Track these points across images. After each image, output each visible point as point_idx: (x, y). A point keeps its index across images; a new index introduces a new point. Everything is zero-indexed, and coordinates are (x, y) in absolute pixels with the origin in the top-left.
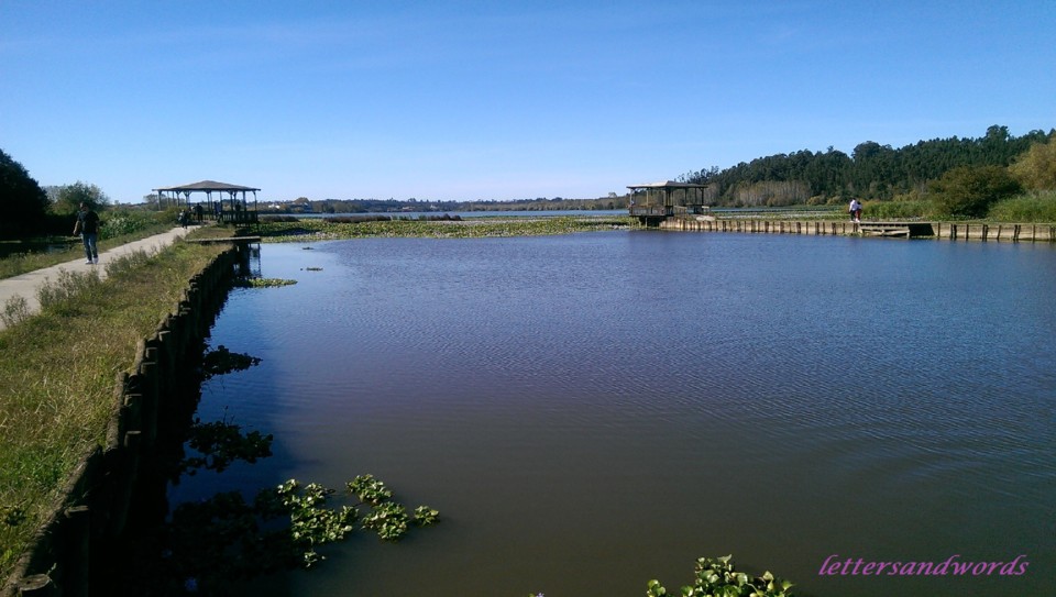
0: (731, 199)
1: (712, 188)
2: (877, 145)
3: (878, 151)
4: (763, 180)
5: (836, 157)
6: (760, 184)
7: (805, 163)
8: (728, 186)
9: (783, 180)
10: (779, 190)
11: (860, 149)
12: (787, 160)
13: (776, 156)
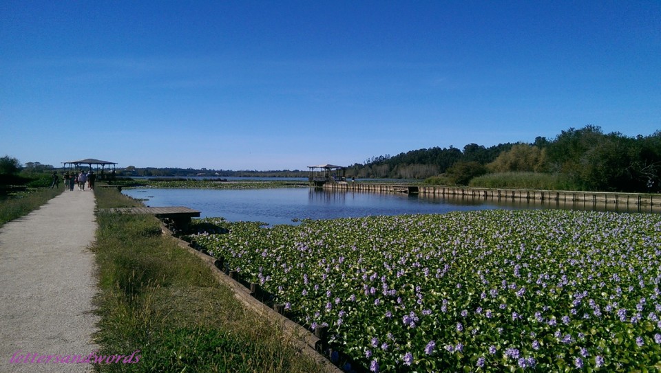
0: (396, 174)
1: (385, 167)
2: (476, 145)
3: (478, 149)
4: (414, 163)
5: (454, 152)
6: (412, 166)
7: (437, 155)
8: (394, 166)
9: (424, 163)
10: (422, 169)
11: (467, 147)
12: (427, 152)
13: (421, 150)
